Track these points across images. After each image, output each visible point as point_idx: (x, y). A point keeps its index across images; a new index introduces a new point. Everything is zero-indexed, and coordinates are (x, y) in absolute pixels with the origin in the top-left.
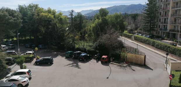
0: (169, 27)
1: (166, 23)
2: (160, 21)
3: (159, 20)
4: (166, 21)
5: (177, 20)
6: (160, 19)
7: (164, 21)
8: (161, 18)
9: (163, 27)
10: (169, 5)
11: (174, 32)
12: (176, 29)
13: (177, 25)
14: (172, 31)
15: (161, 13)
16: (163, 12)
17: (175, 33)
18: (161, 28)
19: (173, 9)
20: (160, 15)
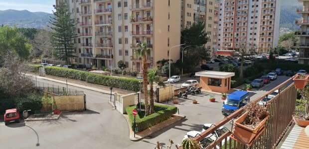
0: (95, 51)
1: (89, 45)
2: (79, 42)
3: (77, 41)
4: (89, 42)
5: (104, 42)
6: (79, 39)
7: (85, 42)
8: (81, 37)
9: (86, 51)
10: (90, 18)
11: (102, 59)
12: (105, 54)
13: (105, 48)
14: (99, 57)
15: (79, 30)
16: (83, 28)
17: (104, 59)
18: (82, 52)
19: (97, 25)
20: (79, 32)
